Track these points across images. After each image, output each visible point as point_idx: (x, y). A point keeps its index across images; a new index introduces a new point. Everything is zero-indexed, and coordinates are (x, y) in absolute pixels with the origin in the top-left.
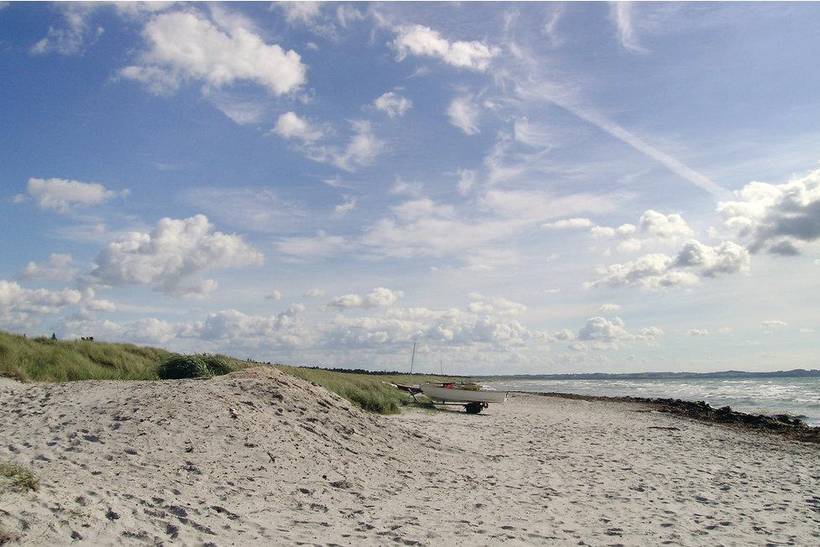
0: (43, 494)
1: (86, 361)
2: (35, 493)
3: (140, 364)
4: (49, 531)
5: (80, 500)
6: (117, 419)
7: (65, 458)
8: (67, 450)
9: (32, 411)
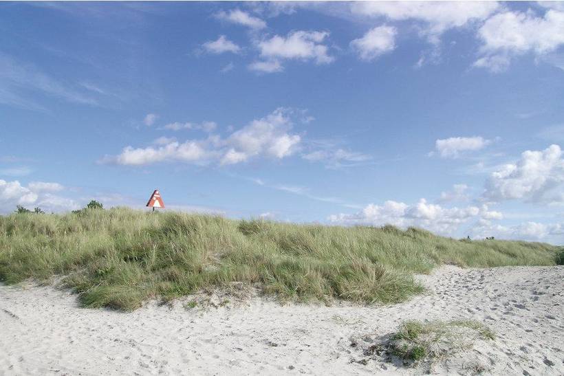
0: (498, 342)
1: (497, 253)
2: (493, 341)
3: (533, 255)
4: (508, 368)
5: (522, 349)
6: (535, 293)
7: (504, 319)
8: (505, 314)
9: (475, 286)
